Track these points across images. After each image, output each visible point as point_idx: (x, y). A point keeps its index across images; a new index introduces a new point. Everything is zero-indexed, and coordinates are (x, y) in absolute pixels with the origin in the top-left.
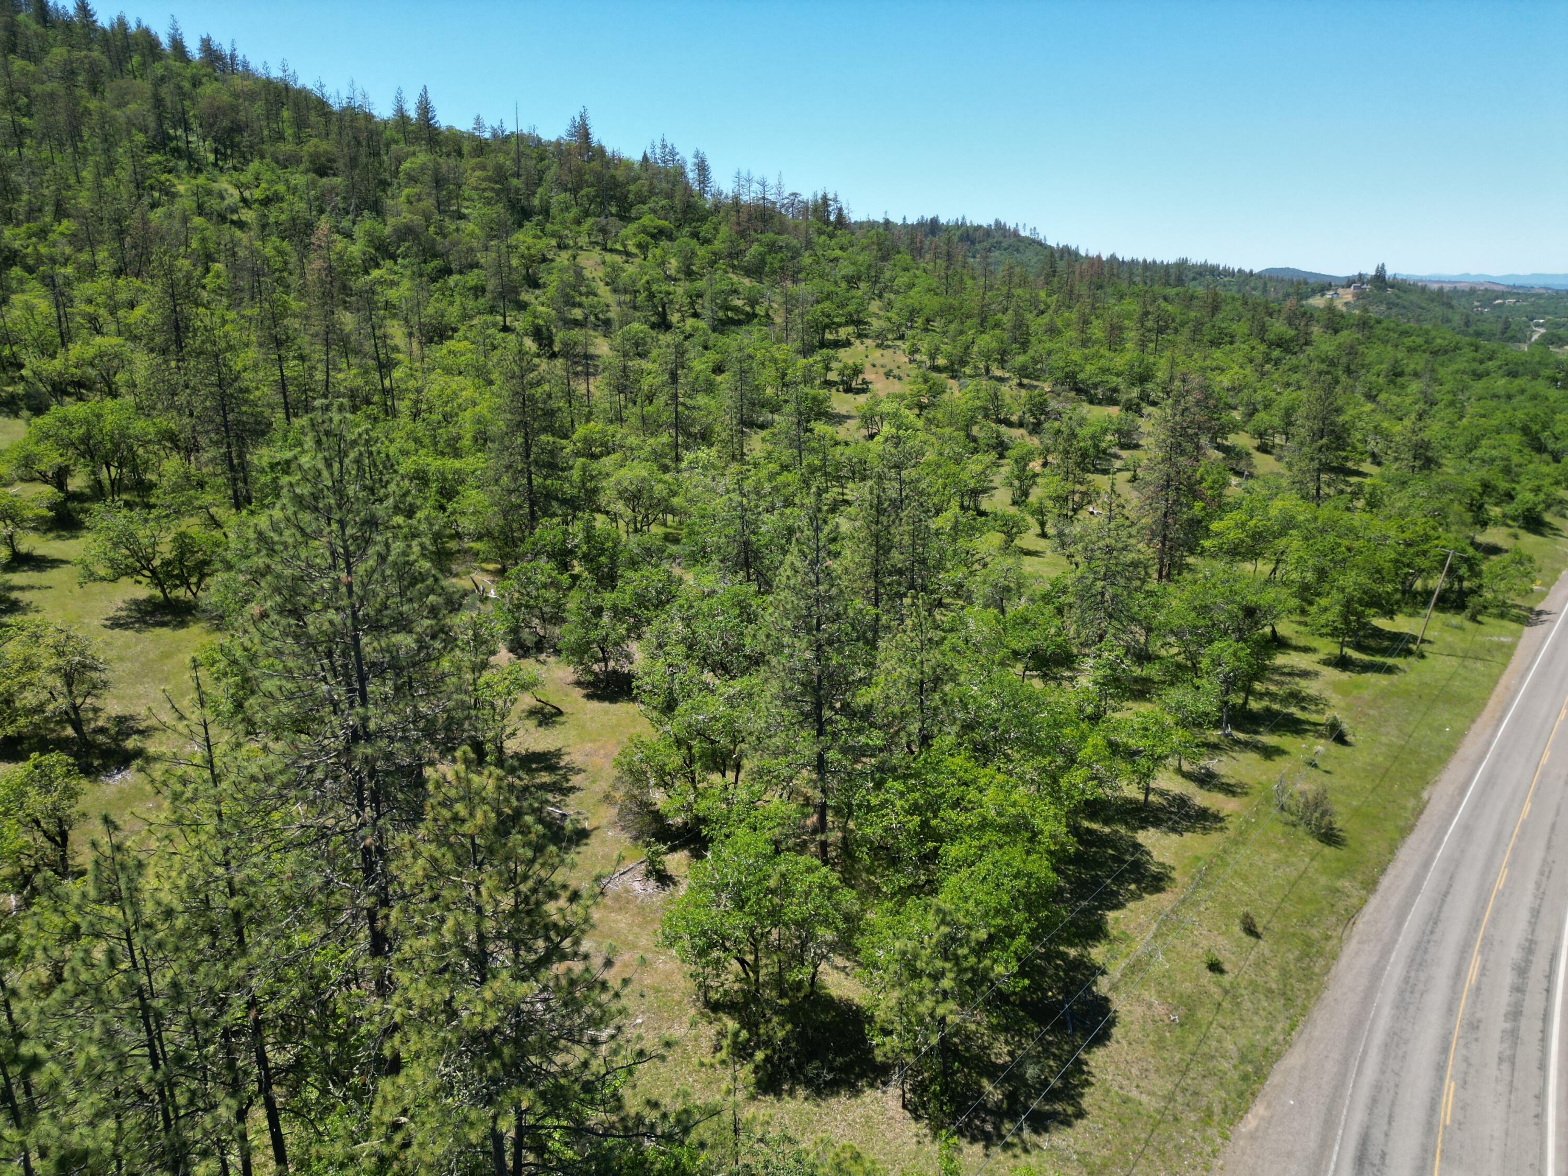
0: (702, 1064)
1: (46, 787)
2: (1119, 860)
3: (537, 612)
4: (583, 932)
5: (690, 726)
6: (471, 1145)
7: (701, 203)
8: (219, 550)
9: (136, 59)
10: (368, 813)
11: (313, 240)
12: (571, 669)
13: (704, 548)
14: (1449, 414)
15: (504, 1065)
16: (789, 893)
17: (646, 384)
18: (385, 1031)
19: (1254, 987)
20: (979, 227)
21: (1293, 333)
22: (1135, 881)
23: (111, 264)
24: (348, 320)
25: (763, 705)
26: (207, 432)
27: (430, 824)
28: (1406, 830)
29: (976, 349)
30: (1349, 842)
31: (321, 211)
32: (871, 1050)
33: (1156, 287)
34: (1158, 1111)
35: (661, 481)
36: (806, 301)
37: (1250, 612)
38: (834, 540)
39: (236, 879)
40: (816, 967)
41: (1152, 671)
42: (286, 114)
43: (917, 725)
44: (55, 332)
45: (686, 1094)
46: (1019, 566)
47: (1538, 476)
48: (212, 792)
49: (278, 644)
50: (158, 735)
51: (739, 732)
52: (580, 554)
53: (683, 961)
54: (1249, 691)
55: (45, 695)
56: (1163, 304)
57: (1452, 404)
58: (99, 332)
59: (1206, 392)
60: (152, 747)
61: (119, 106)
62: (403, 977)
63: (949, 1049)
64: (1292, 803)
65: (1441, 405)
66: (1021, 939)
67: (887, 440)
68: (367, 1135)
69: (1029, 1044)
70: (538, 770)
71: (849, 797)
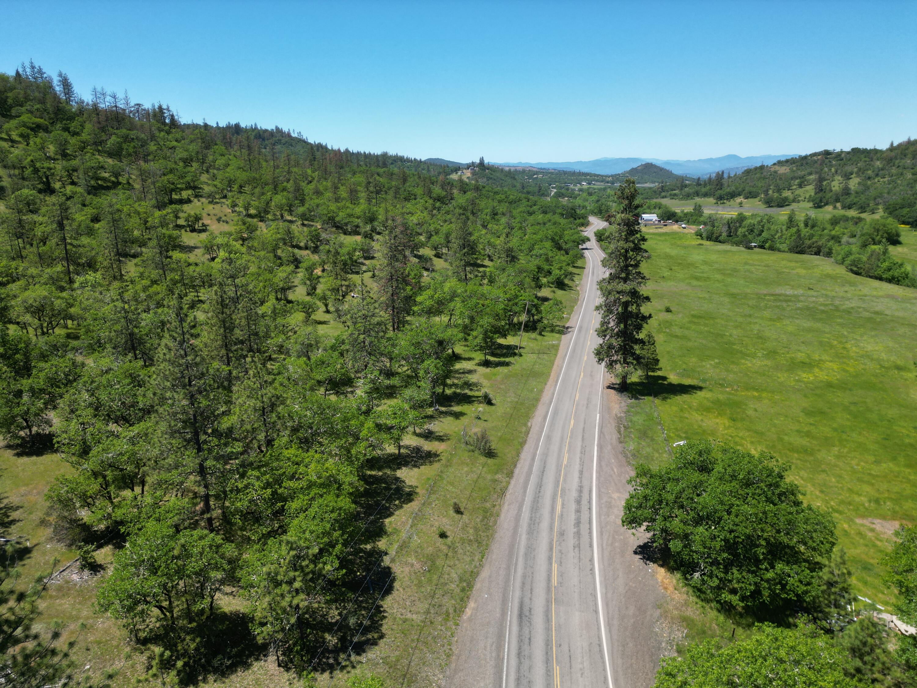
0: (139, 681)
2: (388, 489)
5: (103, 462)
7: (68, 108)
13: (99, 340)
14: (519, 233)
16: (189, 556)
17: (39, 232)
19: (462, 540)
20: (266, 131)
21: (445, 193)
22: (398, 499)
25: (156, 440)
28: (523, 444)
29: (273, 203)
30: (499, 455)
32: (254, 637)
33: (373, 168)
34: (422, 621)
35: (59, 298)
36: (155, 175)
37: (440, 343)
38: (194, 326)
40: (212, 597)
41: (395, 381)
43: (263, 434)
46: (316, 331)
47: (561, 262)
51: (141, 460)
53: (117, 618)
54: (445, 385)
56: (378, 178)
57: (520, 228)
59: (406, 226)
63: (304, 623)
64: (471, 440)
65: (516, 229)
66: (339, 546)
67: (223, 261)
69: (350, 606)
71: (223, 487)
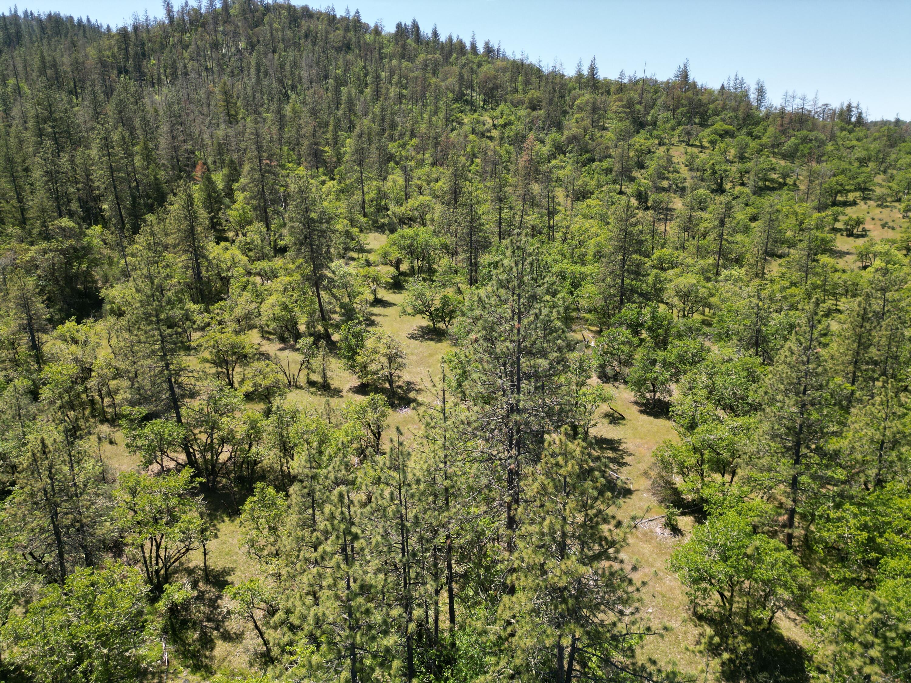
0: (687, 649)
1: (375, 410)
3: (616, 357)
4: (622, 546)
5: (704, 441)
6: (545, 647)
7: (757, 113)
8: (460, 306)
9: (454, 56)
10: (514, 452)
11: (525, 145)
12: (633, 393)
13: (728, 331)
15: (568, 609)
16: (760, 561)
17: (702, 227)
18: (510, 570)
23: (431, 160)
24: (536, 188)
25: (756, 437)
26: (462, 245)
27: (543, 465)
31: (531, 129)
32: (807, 679)
35: (704, 287)
36: (825, 175)
39: (449, 472)
40: (773, 613)
42: (520, 78)
43: (875, 471)
44: (404, 194)
45: (674, 664)
48: (443, 425)
49: (482, 356)
50: (423, 393)
51: (738, 451)
52: (646, 326)
53: (683, 583)
55: (380, 367)
58: (421, 193)
60: (420, 398)
61: (444, 80)
62: (521, 544)
67: (877, 270)
68: (494, 623)
70: (606, 449)
71: (813, 509)
